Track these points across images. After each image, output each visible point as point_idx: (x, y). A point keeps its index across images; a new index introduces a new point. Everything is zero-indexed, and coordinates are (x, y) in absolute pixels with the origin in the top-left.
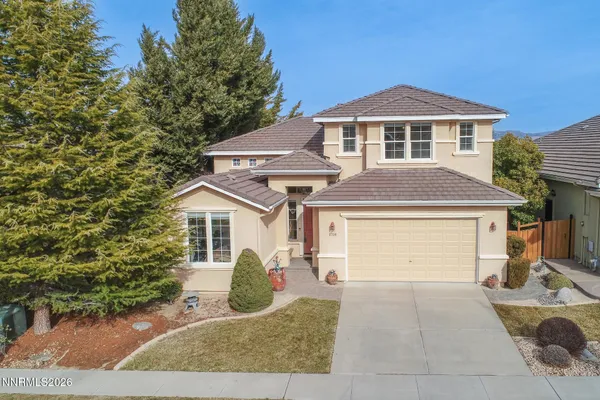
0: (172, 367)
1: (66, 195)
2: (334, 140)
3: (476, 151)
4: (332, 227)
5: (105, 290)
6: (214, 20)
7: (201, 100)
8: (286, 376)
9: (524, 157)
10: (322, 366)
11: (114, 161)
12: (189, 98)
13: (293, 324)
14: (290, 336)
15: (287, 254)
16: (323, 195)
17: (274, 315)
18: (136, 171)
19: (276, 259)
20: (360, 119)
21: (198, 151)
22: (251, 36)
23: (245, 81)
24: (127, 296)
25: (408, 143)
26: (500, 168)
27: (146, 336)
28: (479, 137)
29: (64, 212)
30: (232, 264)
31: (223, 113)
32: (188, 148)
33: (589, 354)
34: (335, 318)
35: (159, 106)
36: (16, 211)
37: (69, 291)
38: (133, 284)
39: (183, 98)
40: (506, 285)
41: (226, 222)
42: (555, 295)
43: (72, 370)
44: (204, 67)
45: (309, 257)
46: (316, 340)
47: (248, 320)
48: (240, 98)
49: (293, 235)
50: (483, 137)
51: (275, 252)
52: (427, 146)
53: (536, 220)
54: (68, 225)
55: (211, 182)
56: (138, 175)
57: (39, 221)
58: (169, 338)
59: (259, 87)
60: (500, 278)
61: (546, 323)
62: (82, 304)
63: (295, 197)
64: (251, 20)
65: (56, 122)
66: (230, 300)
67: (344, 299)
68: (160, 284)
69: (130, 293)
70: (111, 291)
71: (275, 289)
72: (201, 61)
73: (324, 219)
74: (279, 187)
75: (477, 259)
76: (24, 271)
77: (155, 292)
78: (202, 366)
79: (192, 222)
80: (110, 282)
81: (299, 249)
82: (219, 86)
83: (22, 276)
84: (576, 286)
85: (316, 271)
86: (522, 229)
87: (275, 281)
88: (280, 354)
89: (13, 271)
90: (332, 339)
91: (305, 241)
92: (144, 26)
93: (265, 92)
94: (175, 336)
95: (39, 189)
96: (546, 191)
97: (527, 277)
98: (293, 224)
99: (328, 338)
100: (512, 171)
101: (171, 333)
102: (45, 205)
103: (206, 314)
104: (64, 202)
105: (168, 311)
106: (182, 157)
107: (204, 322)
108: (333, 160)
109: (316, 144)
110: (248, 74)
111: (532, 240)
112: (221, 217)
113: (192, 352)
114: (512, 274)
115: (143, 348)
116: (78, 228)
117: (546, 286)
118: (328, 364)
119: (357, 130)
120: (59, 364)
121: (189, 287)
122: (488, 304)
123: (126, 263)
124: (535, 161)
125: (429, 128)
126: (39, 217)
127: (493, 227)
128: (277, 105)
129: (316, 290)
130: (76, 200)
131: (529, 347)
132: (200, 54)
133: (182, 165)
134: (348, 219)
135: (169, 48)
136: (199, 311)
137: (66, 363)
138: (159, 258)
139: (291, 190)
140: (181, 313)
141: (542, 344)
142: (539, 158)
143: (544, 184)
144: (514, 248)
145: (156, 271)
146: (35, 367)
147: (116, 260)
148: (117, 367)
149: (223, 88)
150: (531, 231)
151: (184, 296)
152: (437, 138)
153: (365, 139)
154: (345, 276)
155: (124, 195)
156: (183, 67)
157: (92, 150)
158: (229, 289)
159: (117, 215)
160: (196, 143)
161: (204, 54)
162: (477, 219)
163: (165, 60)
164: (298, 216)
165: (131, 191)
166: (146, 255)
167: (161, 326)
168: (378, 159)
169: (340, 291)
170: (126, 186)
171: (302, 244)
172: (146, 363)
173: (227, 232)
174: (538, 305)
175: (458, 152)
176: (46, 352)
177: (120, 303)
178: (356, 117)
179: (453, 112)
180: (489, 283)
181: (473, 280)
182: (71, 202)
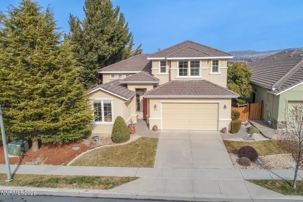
0: (90, 165)
1: (47, 96)
2: (156, 67)
3: (219, 72)
4: (155, 107)
5: (62, 134)
6: (102, 11)
7: (97, 49)
8: (136, 168)
9: (242, 74)
10: (150, 164)
11: (65, 82)
12: (91, 48)
13: (138, 148)
14: (137, 153)
15: (136, 118)
16: (151, 93)
17: (131, 144)
18: (74, 85)
19: (131, 121)
20: (168, 59)
21: (96, 71)
22: (118, 16)
23: (116, 39)
24: (71, 136)
25: (189, 69)
26: (232, 79)
27: (78, 153)
28: (221, 66)
29: (46, 103)
30: (113, 122)
31: (106, 54)
32: (91, 70)
33: (260, 161)
34: (156, 146)
35: (78, 52)
36: (29, 103)
37: (48, 134)
38: (73, 131)
39: (89, 48)
40: (230, 132)
41: (110, 105)
42: (251, 136)
43: (50, 166)
44: (98, 34)
45: (145, 119)
46: (148, 154)
47: (120, 146)
48: (114, 46)
49: (138, 109)
50: (223, 66)
51: (131, 116)
52: (197, 70)
53: (246, 103)
54: (48, 109)
55: (103, 88)
56: (75, 87)
57: (37, 107)
58: (87, 153)
59: (122, 41)
60: (228, 129)
61: (243, 148)
62: (53, 139)
63: (139, 93)
64: (118, 9)
65: (42, 67)
66: (112, 138)
67: (160, 138)
68: (83, 131)
69: (71, 135)
70: (64, 134)
71: (131, 133)
72: (97, 31)
73: (152, 103)
74: (132, 88)
75: (218, 120)
76: (32, 126)
77: (81, 135)
78: (102, 164)
79: (95, 105)
80: (64, 130)
81: (141, 115)
82: (105, 42)
83: (32, 128)
84: (261, 133)
85: (148, 125)
86: (240, 107)
87: (131, 129)
88: (133, 160)
89: (28, 126)
90: (155, 154)
91: (144, 112)
92: (70, 14)
93: (125, 43)
94: (90, 152)
95: (37, 94)
96: (251, 90)
97: (239, 128)
98: (138, 104)
99: (153, 154)
100: (237, 81)
101: (88, 151)
102: (39, 101)
103: (102, 144)
104: (46, 99)
105: (86, 142)
106: (89, 74)
107: (101, 147)
108: (156, 76)
109: (148, 68)
110: (117, 35)
111: (244, 112)
112: (107, 102)
113: (98, 159)
114: (233, 127)
115: (78, 157)
116: (52, 109)
117: (248, 132)
118: (153, 164)
119: (167, 63)
120: (45, 163)
121: (95, 132)
122: (221, 140)
123: (71, 123)
124: (248, 75)
125: (199, 62)
126: (37, 105)
127: (225, 107)
128: (131, 47)
129: (148, 134)
130: (51, 98)
131: (235, 158)
132: (96, 28)
133: (89, 77)
134: (162, 103)
135: (81, 23)
136: (99, 142)
137: (47, 163)
138: (83, 121)
139: (137, 90)
140: (92, 143)
141: (240, 157)
142: (250, 74)
143: (251, 87)
144: (235, 116)
145: (82, 126)
146: (35, 164)
147: (67, 122)
148: (68, 165)
149: (107, 43)
150: (244, 108)
151: (92, 136)
152: (202, 67)
153: (170, 67)
154: (161, 127)
155: (69, 95)
156: (89, 34)
157: (56, 77)
158: (111, 133)
159: (67, 104)
160: (94, 68)
161: (98, 28)
162: (218, 103)
163: (80, 31)
164: (140, 101)
165: (73, 94)
166: (78, 120)
167: (84, 149)
168: (176, 76)
169: (158, 134)
170: (70, 92)
171: (142, 113)
172: (79, 163)
173: (110, 109)
174: (243, 141)
175: (212, 73)
176: (39, 158)
177: (67, 139)
178: (166, 58)
179: (209, 56)
180: (223, 131)
181: (216, 129)
182: (49, 99)
